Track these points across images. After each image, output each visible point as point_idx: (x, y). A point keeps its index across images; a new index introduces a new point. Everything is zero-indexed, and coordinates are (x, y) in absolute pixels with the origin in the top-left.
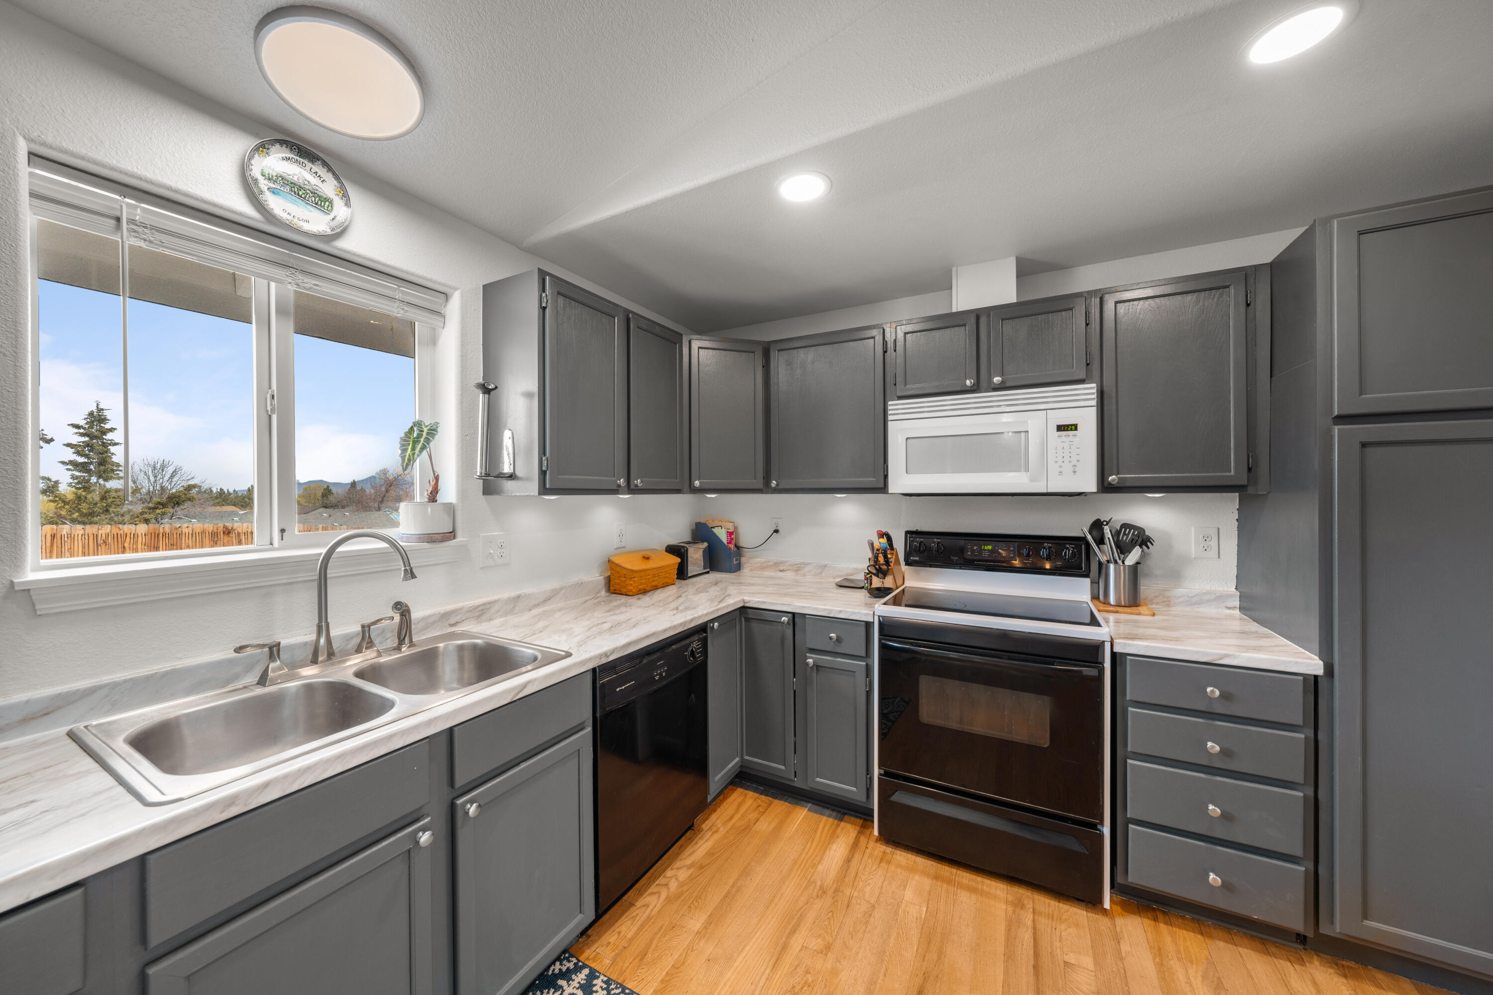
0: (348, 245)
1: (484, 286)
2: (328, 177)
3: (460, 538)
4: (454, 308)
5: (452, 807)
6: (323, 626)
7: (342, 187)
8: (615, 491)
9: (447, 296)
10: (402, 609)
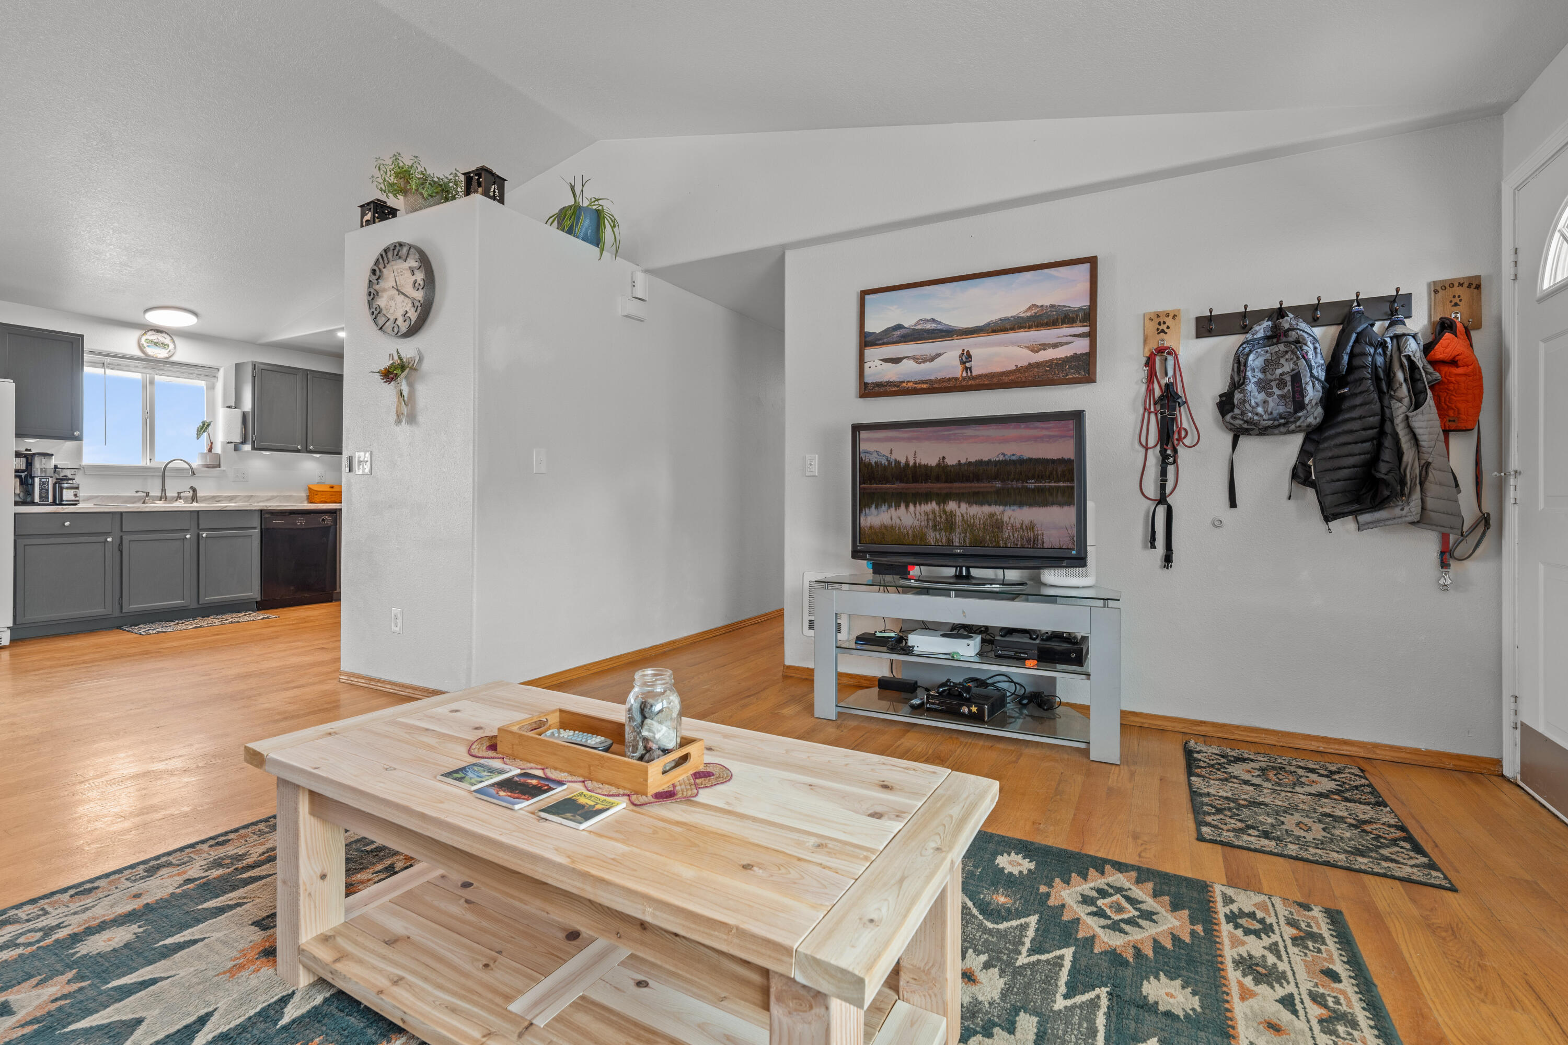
0: (174, 359)
1: (236, 364)
2: (168, 337)
3: (222, 468)
4: (221, 374)
5: (198, 534)
6: (163, 490)
7: (172, 339)
8: (298, 451)
9: (218, 370)
10: (194, 490)
